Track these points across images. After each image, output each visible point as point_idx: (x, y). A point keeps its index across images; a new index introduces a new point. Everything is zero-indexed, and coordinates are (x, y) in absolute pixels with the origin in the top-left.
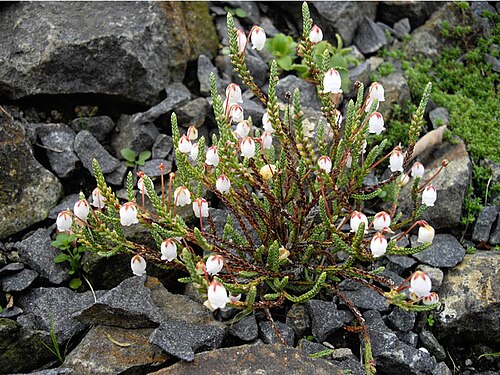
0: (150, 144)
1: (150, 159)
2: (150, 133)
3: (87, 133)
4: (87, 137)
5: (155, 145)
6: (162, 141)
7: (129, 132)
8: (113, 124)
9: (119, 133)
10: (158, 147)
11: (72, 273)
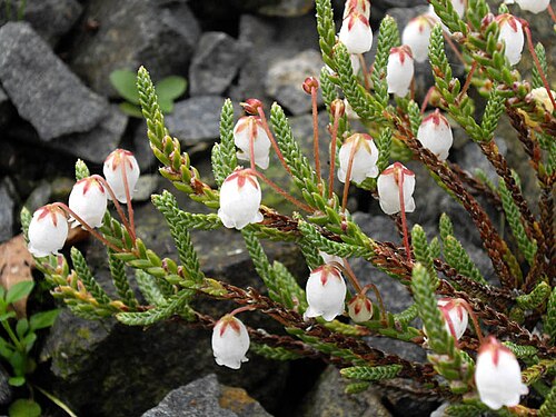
0: (181, 58)
1: (185, 96)
2: (184, 30)
3: (25, 29)
4: (25, 40)
5: (197, 61)
6: (216, 50)
7: (127, 26)
8: (79, 9)
9: (95, 31)
10: (203, 67)
11: (19, 382)
